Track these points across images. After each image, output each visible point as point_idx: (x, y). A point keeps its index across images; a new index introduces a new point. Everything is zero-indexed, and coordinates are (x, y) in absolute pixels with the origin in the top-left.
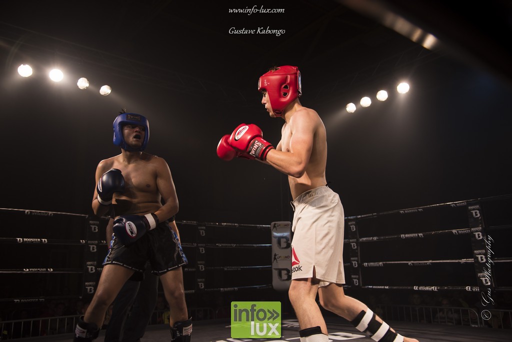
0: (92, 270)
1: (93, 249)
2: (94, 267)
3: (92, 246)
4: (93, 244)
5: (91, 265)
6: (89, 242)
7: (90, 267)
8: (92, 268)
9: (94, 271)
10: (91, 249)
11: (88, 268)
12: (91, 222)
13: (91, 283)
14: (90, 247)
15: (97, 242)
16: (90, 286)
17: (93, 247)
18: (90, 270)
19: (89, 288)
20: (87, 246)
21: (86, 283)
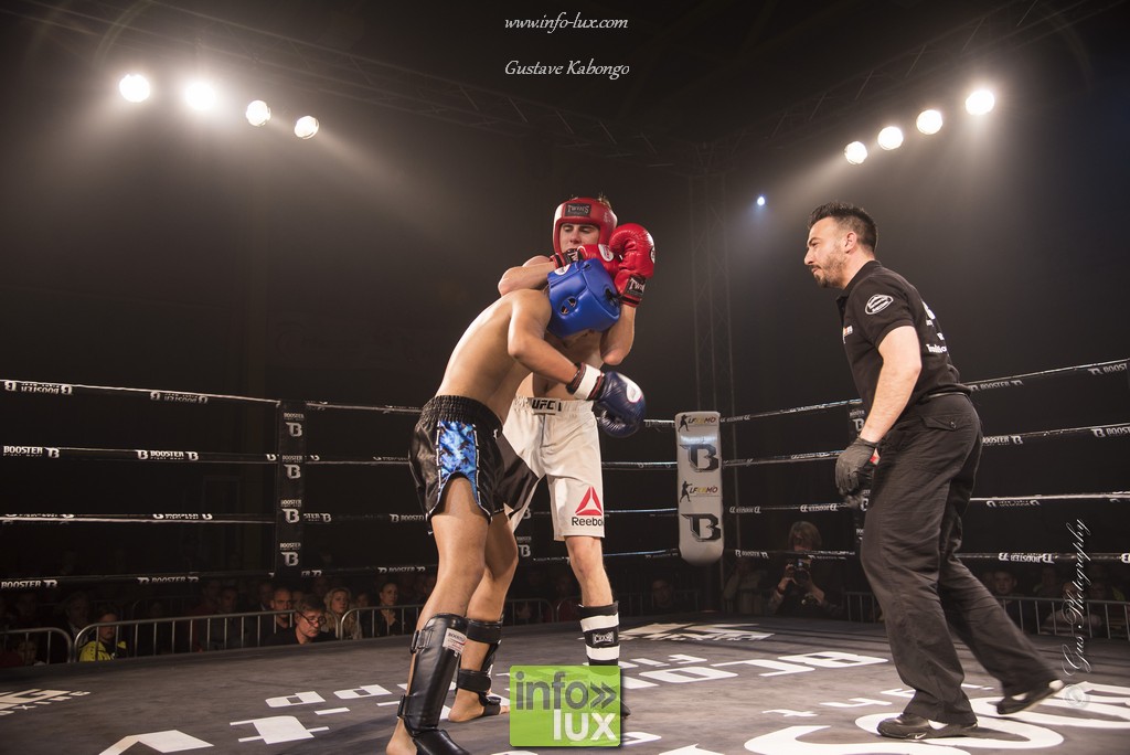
0: (292, 518)
1: (294, 474)
2: (296, 512)
3: (290, 467)
4: (292, 463)
5: (291, 507)
6: (284, 457)
7: (288, 511)
8: (292, 513)
9: (297, 519)
10: (290, 472)
11: (285, 513)
12: (286, 415)
13: (290, 545)
14: (286, 469)
15: (301, 457)
16: (291, 550)
17: (294, 469)
18: (288, 517)
19: (288, 555)
20: (280, 465)
21: (282, 545)
